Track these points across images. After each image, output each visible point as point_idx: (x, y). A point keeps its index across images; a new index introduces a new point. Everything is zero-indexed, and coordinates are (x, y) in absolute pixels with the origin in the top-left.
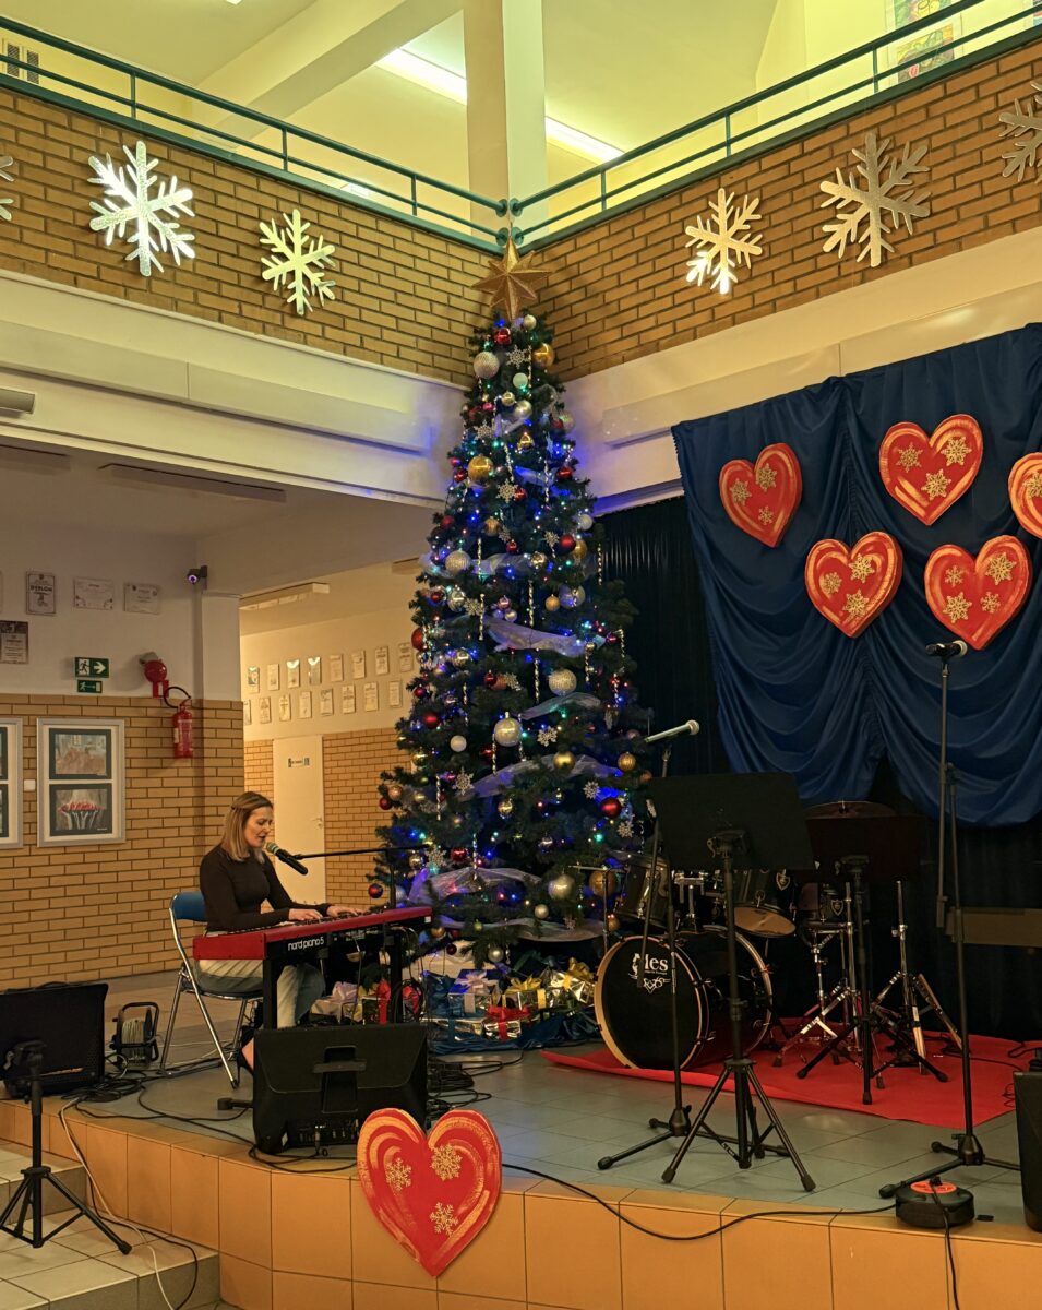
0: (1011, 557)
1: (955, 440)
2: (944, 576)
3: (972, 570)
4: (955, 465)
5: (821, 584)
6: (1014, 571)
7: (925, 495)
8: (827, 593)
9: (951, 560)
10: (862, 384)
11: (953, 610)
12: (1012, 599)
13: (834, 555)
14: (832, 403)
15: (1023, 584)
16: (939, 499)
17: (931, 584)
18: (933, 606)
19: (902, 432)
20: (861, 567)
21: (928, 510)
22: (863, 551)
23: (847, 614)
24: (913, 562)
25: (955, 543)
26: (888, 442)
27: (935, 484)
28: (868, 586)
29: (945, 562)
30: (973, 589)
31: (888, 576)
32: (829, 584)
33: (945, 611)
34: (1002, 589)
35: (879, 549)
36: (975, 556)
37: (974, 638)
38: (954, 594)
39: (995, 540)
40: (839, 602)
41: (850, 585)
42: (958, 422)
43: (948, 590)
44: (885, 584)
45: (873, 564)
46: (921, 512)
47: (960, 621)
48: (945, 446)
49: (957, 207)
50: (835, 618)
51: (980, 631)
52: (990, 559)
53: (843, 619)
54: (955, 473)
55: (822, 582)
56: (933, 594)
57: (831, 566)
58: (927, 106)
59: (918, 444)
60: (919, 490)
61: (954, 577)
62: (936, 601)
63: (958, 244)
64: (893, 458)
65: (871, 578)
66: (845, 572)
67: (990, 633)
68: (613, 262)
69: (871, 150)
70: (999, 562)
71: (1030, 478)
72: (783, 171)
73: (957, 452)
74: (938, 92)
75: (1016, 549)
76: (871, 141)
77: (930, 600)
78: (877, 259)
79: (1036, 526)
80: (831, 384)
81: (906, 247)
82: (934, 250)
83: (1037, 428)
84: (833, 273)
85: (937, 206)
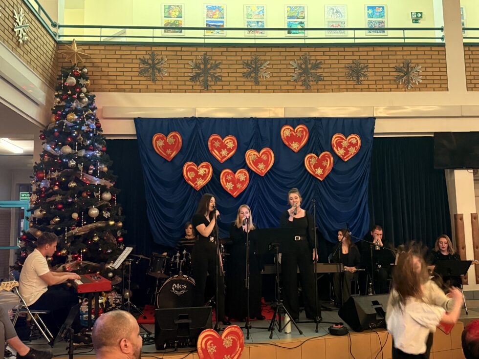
0: (245, 175)
1: (230, 142)
2: (226, 177)
3: (234, 176)
4: (230, 148)
5: (188, 175)
6: (246, 178)
7: (221, 155)
8: (190, 178)
9: (229, 173)
10: (203, 122)
11: (229, 186)
12: (245, 185)
13: (193, 167)
14: (194, 124)
15: (248, 181)
16: (225, 157)
17: (222, 179)
18: (223, 185)
19: (215, 137)
20: (202, 171)
21: (222, 159)
22: (202, 167)
23: (197, 184)
24: (216, 174)
25: (230, 169)
26: (211, 138)
27: (224, 152)
28: (204, 177)
29: (227, 174)
30: (235, 182)
31: (210, 175)
32: (191, 175)
33: (226, 186)
34: (242, 183)
35: (207, 167)
36: (235, 173)
37: (234, 194)
38: (229, 182)
39: (242, 170)
40: (194, 180)
41: (198, 176)
42: (231, 137)
43: (227, 181)
44: (209, 177)
45: (205, 171)
46: (220, 159)
47: (230, 189)
48: (227, 143)
49: (229, 81)
51: (236, 193)
52: (240, 174)
54: (229, 150)
55: (188, 174)
56: (223, 181)
57: (192, 170)
58: (222, 52)
59: (220, 141)
60: (219, 153)
61: (229, 178)
62: (223, 183)
63: (229, 91)
64: (212, 143)
65: (204, 175)
66: (196, 172)
67: (238, 194)
68: (106, 58)
69: (205, 58)
70: (242, 175)
71: (251, 155)
72: (175, 53)
73: (230, 145)
74: (225, 49)
75: (247, 173)
76: (205, 55)
77: (222, 183)
78: (206, 88)
79: (253, 168)
80: (193, 118)
81: (214, 87)
82: (222, 90)
83: (252, 144)
84: (191, 87)
85: (223, 79)
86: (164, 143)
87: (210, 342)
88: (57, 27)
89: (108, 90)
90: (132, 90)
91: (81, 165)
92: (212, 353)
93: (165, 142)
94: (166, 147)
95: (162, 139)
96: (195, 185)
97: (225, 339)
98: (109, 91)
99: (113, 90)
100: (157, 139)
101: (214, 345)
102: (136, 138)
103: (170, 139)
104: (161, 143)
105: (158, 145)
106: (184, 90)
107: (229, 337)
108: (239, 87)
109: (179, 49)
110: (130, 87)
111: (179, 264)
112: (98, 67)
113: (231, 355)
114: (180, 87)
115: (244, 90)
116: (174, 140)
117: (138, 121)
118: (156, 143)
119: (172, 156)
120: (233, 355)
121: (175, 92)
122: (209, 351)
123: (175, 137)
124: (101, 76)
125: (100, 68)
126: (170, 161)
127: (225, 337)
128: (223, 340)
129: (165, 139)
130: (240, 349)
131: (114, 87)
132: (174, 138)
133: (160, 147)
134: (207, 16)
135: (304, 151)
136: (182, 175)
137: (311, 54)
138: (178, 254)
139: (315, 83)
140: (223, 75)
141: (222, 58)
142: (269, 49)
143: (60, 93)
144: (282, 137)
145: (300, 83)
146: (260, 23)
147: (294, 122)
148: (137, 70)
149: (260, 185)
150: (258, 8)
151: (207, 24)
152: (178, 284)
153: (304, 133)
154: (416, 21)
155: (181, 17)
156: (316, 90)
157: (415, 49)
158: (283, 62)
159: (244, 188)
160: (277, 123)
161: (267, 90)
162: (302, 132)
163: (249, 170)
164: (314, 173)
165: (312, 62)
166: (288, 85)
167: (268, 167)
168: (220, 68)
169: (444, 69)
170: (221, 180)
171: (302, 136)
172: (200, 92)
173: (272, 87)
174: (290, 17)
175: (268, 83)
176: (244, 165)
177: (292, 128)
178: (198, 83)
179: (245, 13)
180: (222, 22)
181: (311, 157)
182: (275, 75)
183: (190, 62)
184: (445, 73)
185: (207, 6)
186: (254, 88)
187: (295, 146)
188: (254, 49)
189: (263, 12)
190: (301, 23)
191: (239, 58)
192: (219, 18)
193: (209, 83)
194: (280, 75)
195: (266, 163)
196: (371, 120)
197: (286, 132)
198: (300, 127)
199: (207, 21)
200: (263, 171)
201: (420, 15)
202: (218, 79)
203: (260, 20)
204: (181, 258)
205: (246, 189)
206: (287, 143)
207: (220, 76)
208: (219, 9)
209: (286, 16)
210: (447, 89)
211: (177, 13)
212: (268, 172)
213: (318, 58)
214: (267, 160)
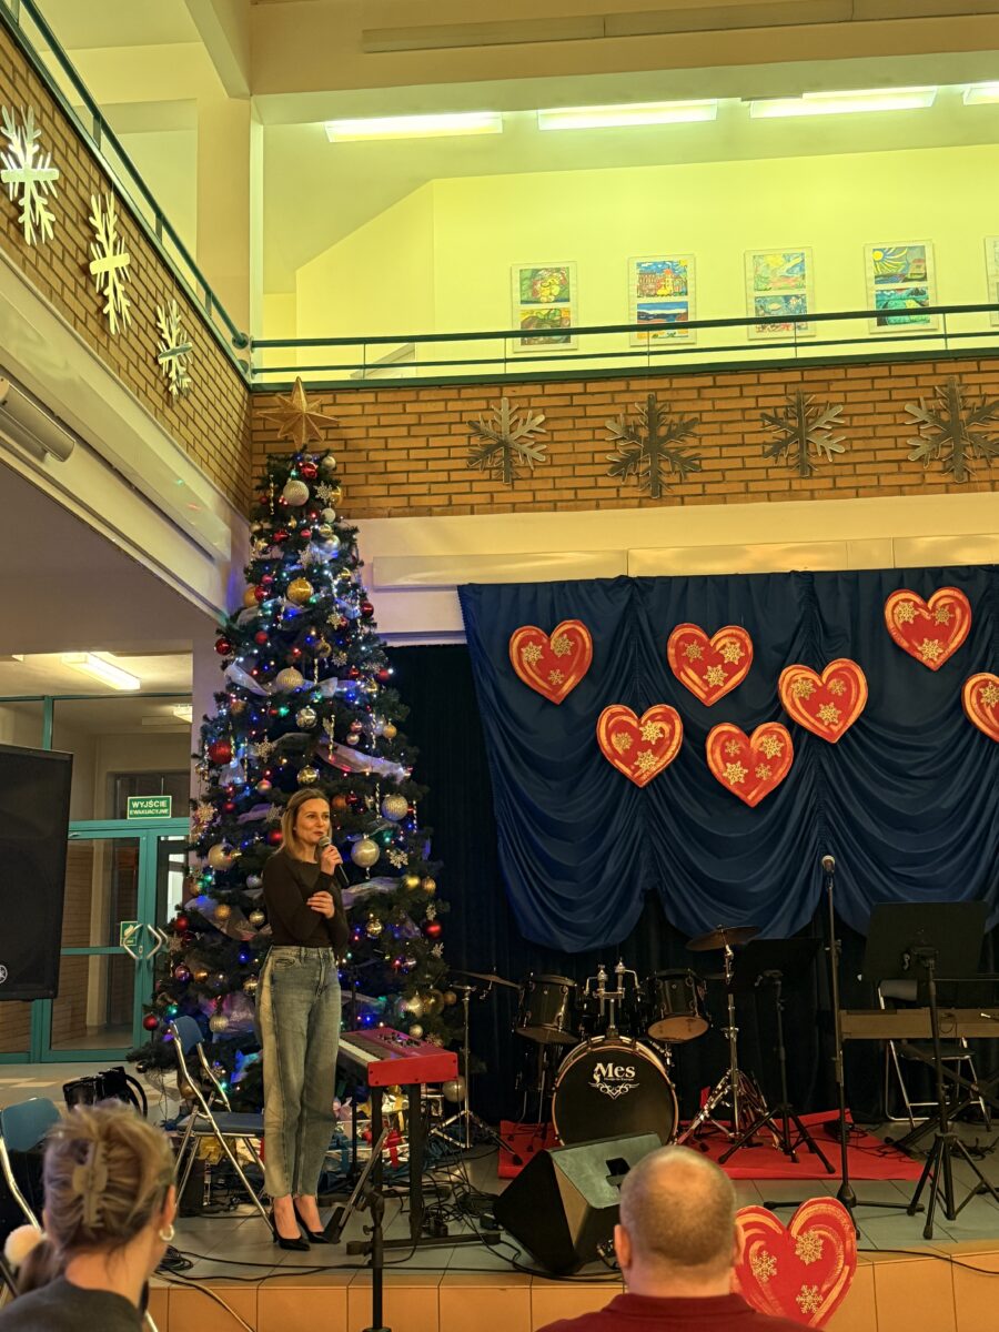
0: (780, 739)
1: (732, 645)
2: (723, 747)
3: (748, 745)
4: (731, 663)
5: (612, 742)
6: (783, 750)
7: (706, 682)
8: (621, 752)
9: (730, 736)
10: (651, 588)
11: (733, 775)
12: (781, 771)
13: (625, 718)
14: (624, 597)
15: (789, 760)
16: (717, 688)
17: (713, 752)
18: (715, 770)
19: (688, 630)
20: (651, 731)
21: (709, 694)
22: (652, 718)
23: (638, 768)
24: (695, 738)
25: (734, 723)
26: (675, 636)
27: (715, 675)
28: (659, 747)
29: (724, 737)
30: (749, 760)
31: (675, 742)
32: (621, 743)
33: (725, 775)
34: (773, 763)
35: (667, 718)
36: (749, 734)
37: (750, 797)
38: (733, 761)
39: (770, 724)
40: (630, 757)
41: (640, 745)
42: (734, 631)
43: (726, 758)
44: (673, 748)
45: (662, 731)
46: (702, 695)
47: (738, 783)
48: (724, 647)
49: (723, 471)
50: (627, 771)
51: (754, 793)
52: (764, 739)
54: (731, 669)
55: (614, 739)
56: (714, 760)
57: (622, 727)
58: (699, 389)
59: (701, 642)
60: (700, 677)
61: (733, 749)
62: (716, 765)
63: (723, 498)
64: (679, 650)
65: (659, 740)
66: (636, 734)
67: (763, 796)
68: (379, 426)
69: (651, 407)
70: (771, 742)
71: (795, 682)
72: (566, 401)
73: (732, 654)
74: (708, 381)
75: (785, 733)
76: (652, 401)
77: (711, 764)
78: (656, 493)
79: (803, 718)
80: (623, 581)
81: (679, 490)
82: (703, 497)
83: (797, 647)
84: (613, 493)
85: (706, 465)
86: (543, 652)
87: (756, 1245)
88: (249, 346)
89: (386, 512)
90: (450, 509)
91: (331, 721)
92: (765, 1279)
93: (546, 651)
94: (548, 662)
95: (536, 641)
96: (634, 772)
97: (800, 1239)
98: (390, 516)
99: (400, 511)
100: (523, 644)
101: (770, 1256)
102: (462, 641)
103: (559, 642)
104: (532, 654)
105: (525, 659)
106: (594, 503)
107: (811, 1232)
108: (753, 487)
109: (578, 387)
110: (443, 500)
111: (607, 1002)
112: (360, 451)
113: (820, 1288)
114: (581, 494)
115: (769, 493)
116: (571, 644)
117: (469, 595)
118: (520, 653)
119: (567, 688)
120: (825, 1287)
121: (568, 509)
122: (755, 1273)
123: (571, 634)
124: (367, 474)
125: (364, 454)
126: (558, 702)
127: (800, 1233)
128: (796, 1241)
129: (545, 640)
130: (847, 1268)
131: (402, 502)
132: (571, 638)
133: (529, 663)
134: (642, 292)
135: (963, 663)
136: (596, 744)
137: (966, 379)
138: (602, 976)
139: (982, 463)
140: (705, 453)
141: (700, 406)
142: (840, 373)
143: (267, 526)
144: (891, 626)
145: (938, 466)
146: (793, 302)
147: (924, 580)
148: (465, 452)
149: (827, 767)
150: (787, 258)
151: (640, 315)
152: (610, 1066)
153: (958, 611)
155: (567, 300)
156: (988, 485)
158: (881, 407)
159: (778, 779)
160: (871, 587)
161: (835, 491)
162: (952, 610)
163: (791, 725)
165: (970, 402)
166: (900, 472)
167: (850, 714)
168: (695, 435)
170: (709, 757)
171: (952, 620)
172: (640, 506)
173: (852, 482)
174: (883, 278)
175: (837, 470)
176: (777, 712)
177: (918, 600)
178: (633, 480)
179: (750, 275)
180: (684, 305)
181: (985, 684)
182: (857, 445)
183: (609, 423)
185: (639, 265)
186: (796, 485)
187: (932, 653)
188: (795, 376)
189: (802, 269)
190: (917, 292)
191: (751, 403)
192: (675, 294)
193: (665, 479)
194: (876, 444)
195: (843, 703)
197: (900, 609)
198: (943, 596)
199: (639, 306)
200: (835, 729)
202: (690, 465)
203: (795, 292)
204: (611, 985)
205: (785, 781)
206: (905, 644)
207: (695, 457)
208: (674, 270)
209: (872, 274)
211: (556, 290)
212: (850, 729)
213: (987, 390)
214: (847, 695)
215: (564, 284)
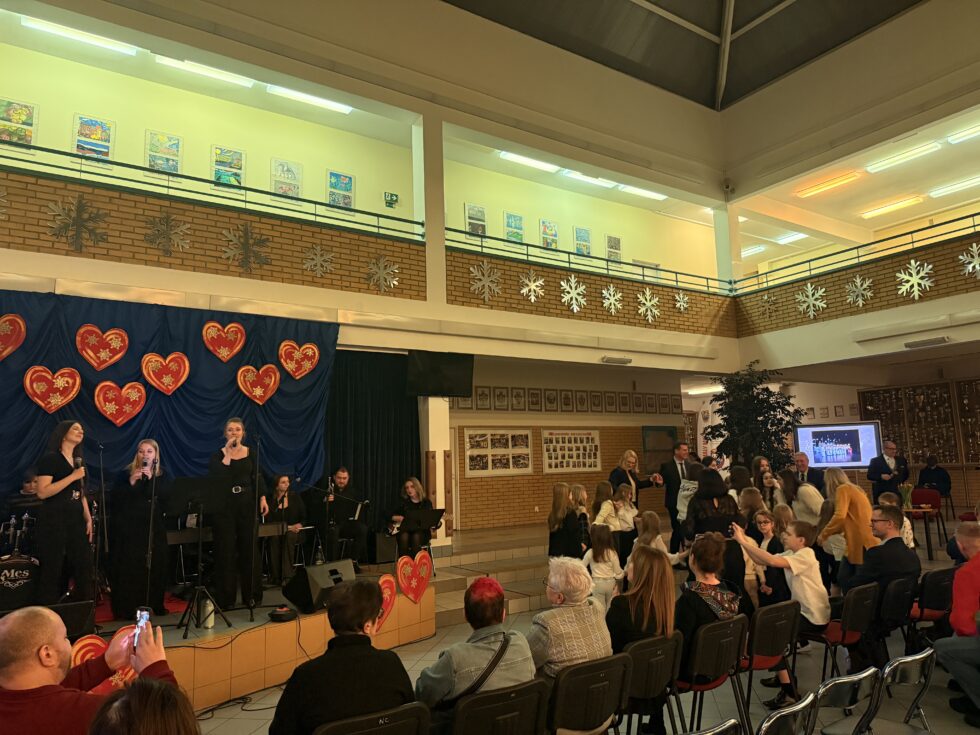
0: (139, 391)
1: (116, 339)
2: (105, 394)
3: (120, 393)
4: (115, 349)
5: (34, 388)
6: (140, 397)
7: (99, 358)
8: (38, 392)
9: (110, 388)
10: (69, 302)
11: (110, 409)
12: (138, 408)
13: (44, 374)
14: (51, 305)
15: (143, 402)
16: (105, 361)
17: (98, 396)
18: (99, 406)
19: (90, 328)
20: (60, 383)
21: (100, 365)
22: (62, 375)
23: (50, 403)
24: (88, 387)
25: (113, 381)
26: (82, 330)
27: (104, 355)
28: (64, 392)
29: (107, 388)
30: (120, 401)
31: (75, 390)
32: (40, 388)
33: (105, 409)
34: (134, 404)
35: (71, 376)
36: (122, 388)
37: (118, 421)
38: (110, 402)
39: (134, 383)
40: (45, 396)
41: (52, 390)
42: (118, 332)
43: (106, 400)
44: (74, 392)
45: (67, 382)
46: (96, 365)
47: (111, 414)
48: (111, 339)
49: (121, 244)
50: (43, 405)
51: (120, 419)
52: (130, 391)
53: (46, 405)
54: (114, 352)
55: (35, 385)
56: (99, 400)
57: (41, 379)
58: (111, 198)
59: (97, 336)
60: (95, 354)
61: (111, 395)
62: (100, 403)
63: (119, 259)
64: (83, 339)
65: (65, 388)
66: (50, 383)
67: (125, 421)
69: (80, 202)
70: (133, 392)
71: (151, 362)
72: (23, 186)
73: (116, 344)
74: (116, 195)
75: (142, 388)
76: (81, 198)
77: (97, 403)
78: (78, 250)
79: (153, 381)
80: (51, 295)
81: (92, 250)
82: (107, 257)
83: (153, 345)
84: (50, 244)
85: (110, 239)
106: (36, 248)
108: (137, 256)
109: (33, 180)
111: (15, 536)
114: (28, 242)
115: (146, 261)
116: (12, 328)
119: (6, 353)
121: (18, 249)
123: (12, 323)
134: (81, 134)
135: (238, 361)
136: (22, 388)
137: (253, 224)
138: (13, 521)
139: (257, 266)
140: (110, 233)
141: (110, 207)
142: (191, 207)
144: (205, 338)
145: (237, 263)
146: (171, 162)
147: (224, 317)
149: (164, 409)
150: (170, 139)
151: (78, 148)
152: (13, 571)
153: (239, 335)
154: (390, 204)
155: (31, 125)
156: (259, 277)
157: (390, 243)
158: (211, 229)
159: (135, 412)
160: (197, 317)
161: (183, 266)
162: (236, 333)
163: (146, 385)
164: (251, 393)
165: (255, 236)
166: (217, 262)
167: (179, 381)
168: (106, 222)
169: (423, 274)
170: (96, 399)
171: (236, 339)
172: (67, 255)
173: (192, 263)
174: (219, 163)
175: (185, 256)
176: (139, 377)
177: (220, 327)
178: (64, 239)
179: (148, 141)
180: (107, 147)
181: (248, 371)
182: (196, 245)
183: (51, 205)
184: (423, 279)
185: (81, 118)
186: (162, 259)
187: (224, 353)
188: (167, 203)
189: (177, 147)
190: (236, 175)
191: (140, 212)
192: (102, 140)
193: (84, 242)
194: (205, 246)
195: (176, 375)
196: (334, 327)
197: (210, 331)
198: (232, 326)
199: (79, 141)
200: (170, 388)
201: (395, 198)
202: (103, 238)
203: (171, 157)
204: (18, 526)
205: (139, 413)
206: (211, 348)
207: (105, 234)
208: (103, 127)
209: (214, 159)
210: (425, 299)
211: (24, 118)
212: (178, 389)
213: (263, 232)
214: (178, 372)
215: (30, 116)
